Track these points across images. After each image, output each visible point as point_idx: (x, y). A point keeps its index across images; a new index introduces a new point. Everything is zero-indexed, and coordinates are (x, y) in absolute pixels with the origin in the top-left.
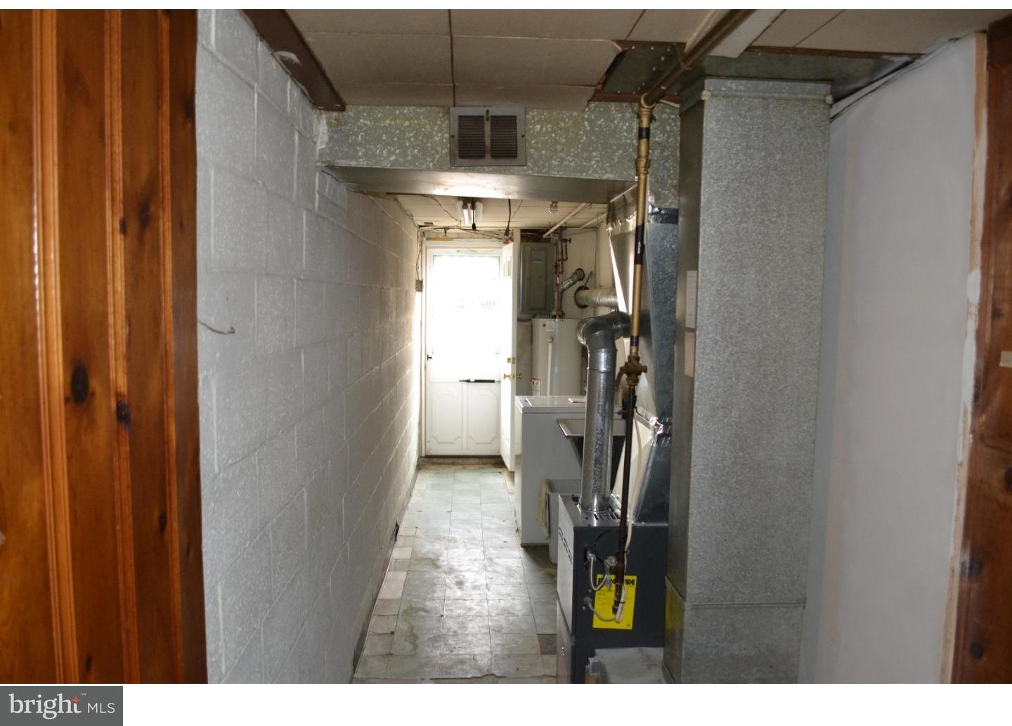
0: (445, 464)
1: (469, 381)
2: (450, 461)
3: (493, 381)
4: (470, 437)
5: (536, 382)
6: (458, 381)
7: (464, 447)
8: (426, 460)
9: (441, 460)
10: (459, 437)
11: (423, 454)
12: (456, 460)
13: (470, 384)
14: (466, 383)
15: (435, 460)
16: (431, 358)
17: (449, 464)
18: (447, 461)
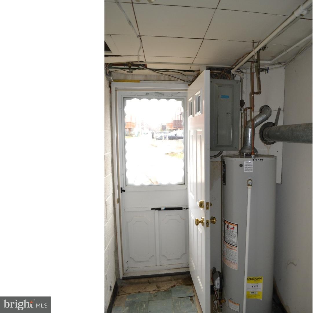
0: (142, 283)
1: (159, 209)
2: (146, 280)
3: (181, 209)
4: (163, 255)
5: (231, 226)
6: (150, 210)
7: (158, 264)
8: (124, 281)
9: (137, 281)
10: (153, 256)
11: (121, 276)
12: (151, 280)
13: (160, 211)
14: (157, 211)
15: (132, 281)
16: (124, 191)
17: (145, 283)
18: (143, 280)
